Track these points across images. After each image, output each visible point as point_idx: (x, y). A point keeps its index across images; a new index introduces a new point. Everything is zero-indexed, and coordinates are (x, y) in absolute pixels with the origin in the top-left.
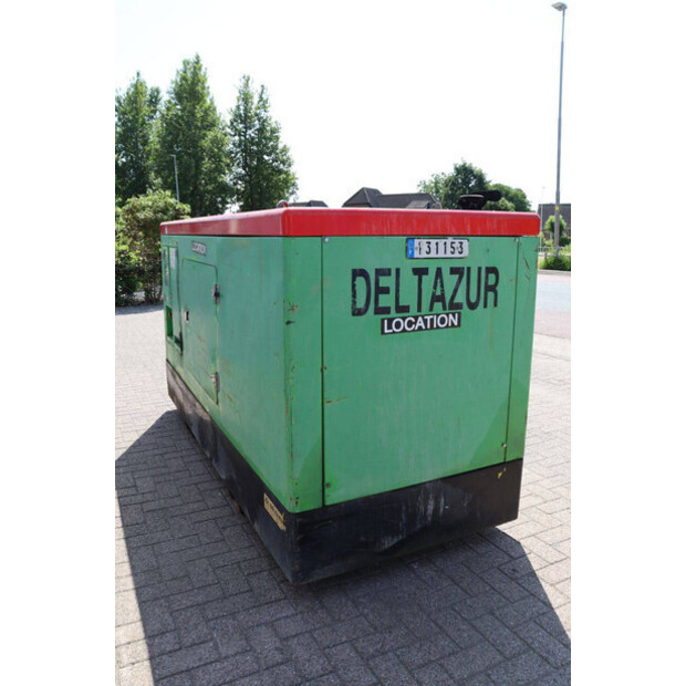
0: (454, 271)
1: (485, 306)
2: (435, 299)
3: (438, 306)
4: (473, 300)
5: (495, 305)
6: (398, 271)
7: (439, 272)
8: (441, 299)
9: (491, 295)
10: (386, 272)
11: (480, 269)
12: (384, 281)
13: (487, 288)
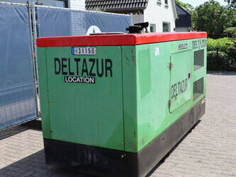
0: (90, 60)
1: (106, 76)
2: (83, 71)
3: (85, 74)
4: (100, 73)
5: (111, 75)
6: (69, 59)
7: (84, 60)
8: (86, 71)
9: (108, 71)
10: (66, 60)
11: (102, 60)
12: (65, 63)
13: (107, 68)
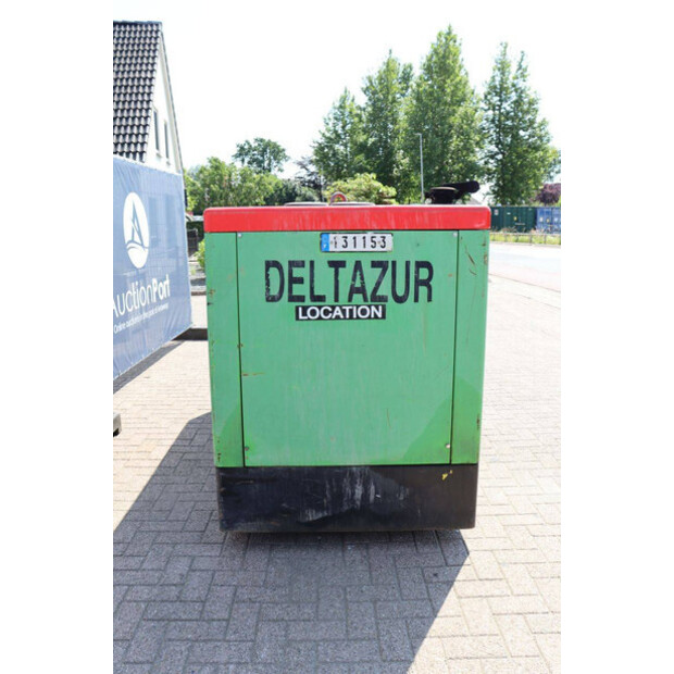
0: (375, 264)
1: (416, 300)
2: (354, 290)
3: (358, 298)
4: (401, 293)
5: (430, 299)
6: (312, 263)
7: (358, 265)
8: (362, 290)
10: (301, 264)
11: (408, 263)
12: (298, 272)
13: (419, 283)
